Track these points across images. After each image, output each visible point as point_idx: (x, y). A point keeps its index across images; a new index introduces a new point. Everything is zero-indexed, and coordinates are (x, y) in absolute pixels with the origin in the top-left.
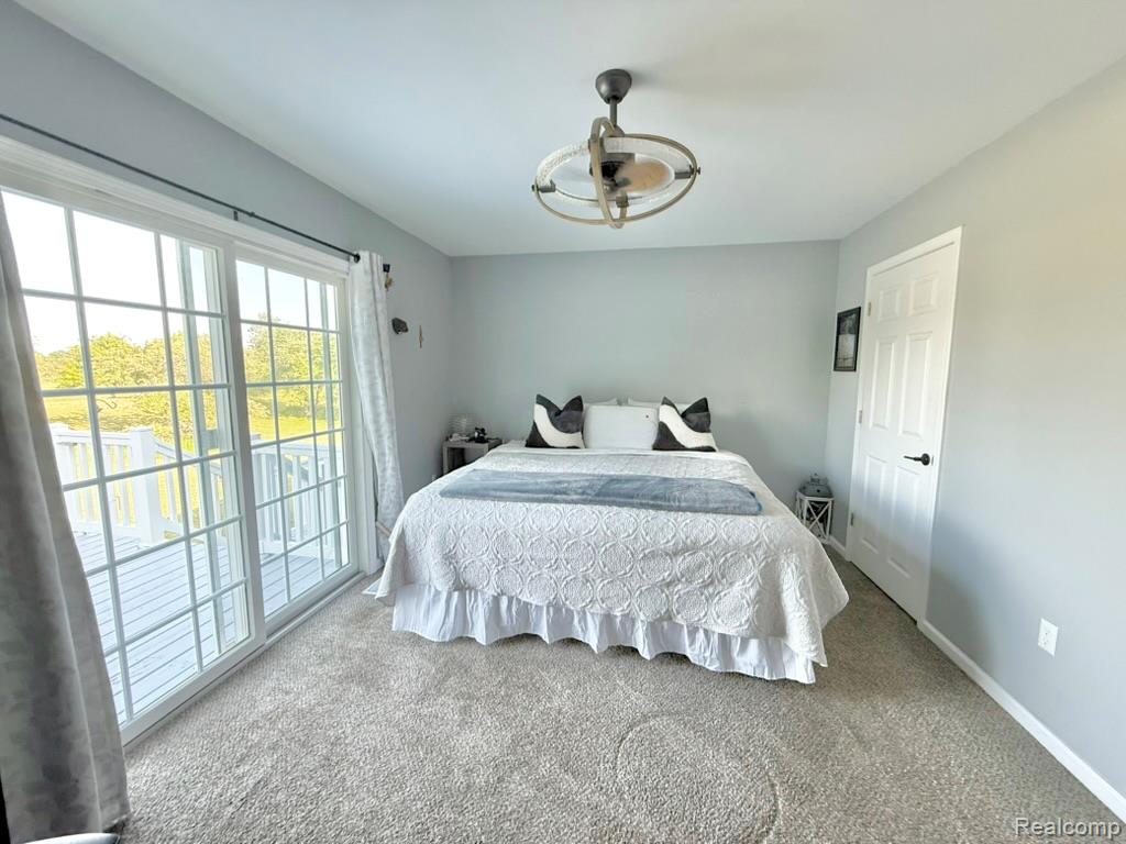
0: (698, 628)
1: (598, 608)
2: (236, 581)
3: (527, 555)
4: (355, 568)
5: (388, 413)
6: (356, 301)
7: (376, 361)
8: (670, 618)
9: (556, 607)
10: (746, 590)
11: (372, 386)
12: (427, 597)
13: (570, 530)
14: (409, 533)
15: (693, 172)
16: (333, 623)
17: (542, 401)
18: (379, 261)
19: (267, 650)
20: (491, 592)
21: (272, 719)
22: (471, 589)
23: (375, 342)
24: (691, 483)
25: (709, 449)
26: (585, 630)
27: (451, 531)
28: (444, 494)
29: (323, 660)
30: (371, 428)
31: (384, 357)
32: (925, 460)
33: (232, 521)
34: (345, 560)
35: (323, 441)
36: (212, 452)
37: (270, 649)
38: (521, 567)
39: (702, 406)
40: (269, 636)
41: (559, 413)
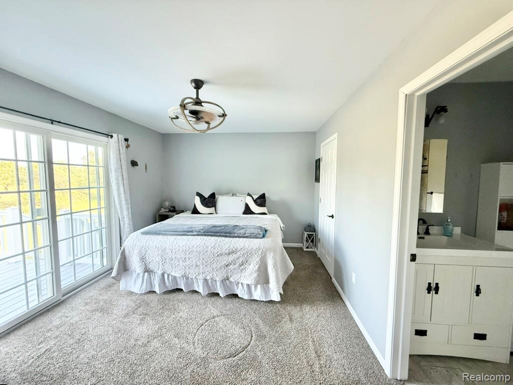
0: (239, 283)
1: (201, 277)
2: (48, 271)
3: (174, 257)
4: (110, 267)
5: (126, 200)
6: (111, 153)
7: (120, 178)
8: (228, 279)
9: (186, 277)
10: (255, 266)
11: (118, 189)
12: (135, 276)
13: (190, 246)
14: (126, 249)
15: (224, 115)
16: (95, 290)
17: (199, 194)
18: (122, 137)
19: (61, 302)
20: (160, 272)
21: (58, 327)
22: (152, 271)
23: (120, 171)
24: (245, 227)
25: (265, 214)
26: (198, 286)
27: (143, 248)
28: (142, 233)
29: (87, 304)
30: (118, 207)
31: (124, 177)
32: (332, 217)
33: (47, 246)
34: (105, 264)
35: (95, 213)
36: (38, 218)
37: (63, 302)
38: (172, 262)
39: (263, 197)
40: (63, 296)
41: (205, 199)
